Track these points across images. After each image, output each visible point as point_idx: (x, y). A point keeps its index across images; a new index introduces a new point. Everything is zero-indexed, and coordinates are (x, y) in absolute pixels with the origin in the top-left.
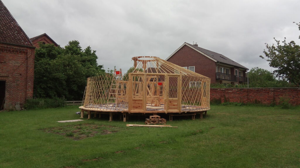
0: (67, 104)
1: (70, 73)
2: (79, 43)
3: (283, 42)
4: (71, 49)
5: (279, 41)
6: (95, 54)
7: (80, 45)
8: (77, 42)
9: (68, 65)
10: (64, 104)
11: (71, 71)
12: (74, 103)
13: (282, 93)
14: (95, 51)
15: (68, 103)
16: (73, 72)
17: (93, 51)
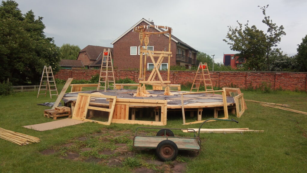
0: (14, 91)
1: (13, 45)
2: (17, 5)
3: (245, 25)
4: (9, 11)
5: (241, 24)
6: (41, 22)
7: (18, 7)
8: (15, 2)
9: (10, 34)
10: (9, 90)
11: (15, 44)
12: (22, 88)
13: (259, 77)
14: (42, 18)
15: (15, 88)
16: (17, 44)
17: (39, 17)
